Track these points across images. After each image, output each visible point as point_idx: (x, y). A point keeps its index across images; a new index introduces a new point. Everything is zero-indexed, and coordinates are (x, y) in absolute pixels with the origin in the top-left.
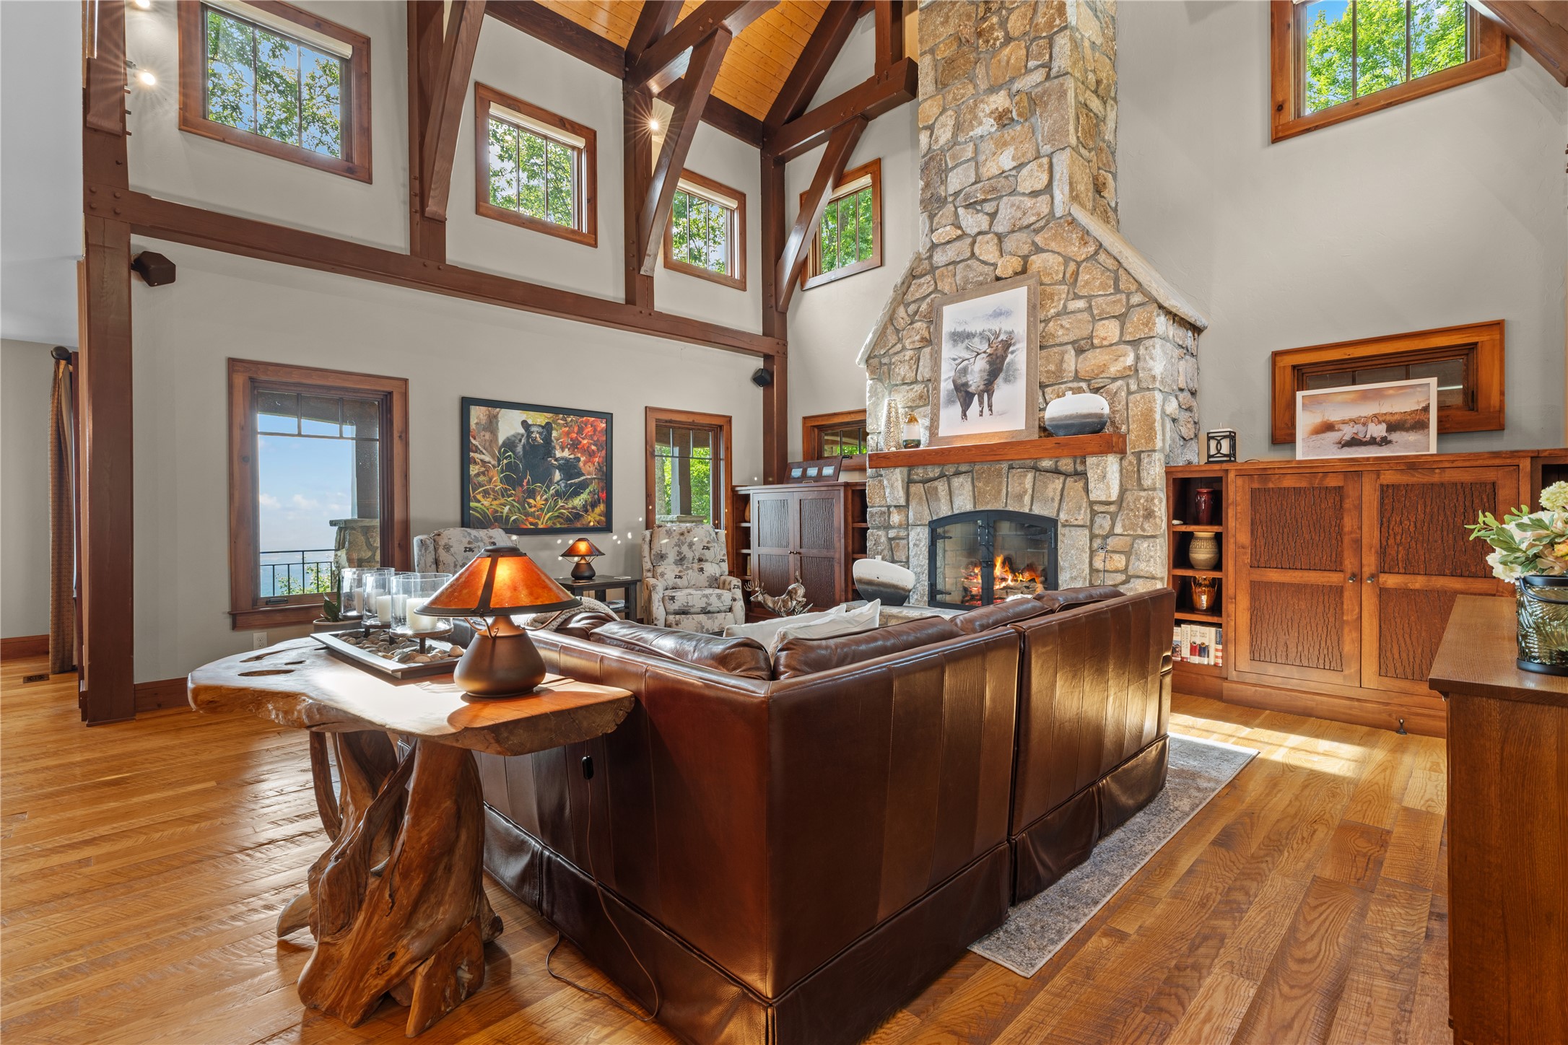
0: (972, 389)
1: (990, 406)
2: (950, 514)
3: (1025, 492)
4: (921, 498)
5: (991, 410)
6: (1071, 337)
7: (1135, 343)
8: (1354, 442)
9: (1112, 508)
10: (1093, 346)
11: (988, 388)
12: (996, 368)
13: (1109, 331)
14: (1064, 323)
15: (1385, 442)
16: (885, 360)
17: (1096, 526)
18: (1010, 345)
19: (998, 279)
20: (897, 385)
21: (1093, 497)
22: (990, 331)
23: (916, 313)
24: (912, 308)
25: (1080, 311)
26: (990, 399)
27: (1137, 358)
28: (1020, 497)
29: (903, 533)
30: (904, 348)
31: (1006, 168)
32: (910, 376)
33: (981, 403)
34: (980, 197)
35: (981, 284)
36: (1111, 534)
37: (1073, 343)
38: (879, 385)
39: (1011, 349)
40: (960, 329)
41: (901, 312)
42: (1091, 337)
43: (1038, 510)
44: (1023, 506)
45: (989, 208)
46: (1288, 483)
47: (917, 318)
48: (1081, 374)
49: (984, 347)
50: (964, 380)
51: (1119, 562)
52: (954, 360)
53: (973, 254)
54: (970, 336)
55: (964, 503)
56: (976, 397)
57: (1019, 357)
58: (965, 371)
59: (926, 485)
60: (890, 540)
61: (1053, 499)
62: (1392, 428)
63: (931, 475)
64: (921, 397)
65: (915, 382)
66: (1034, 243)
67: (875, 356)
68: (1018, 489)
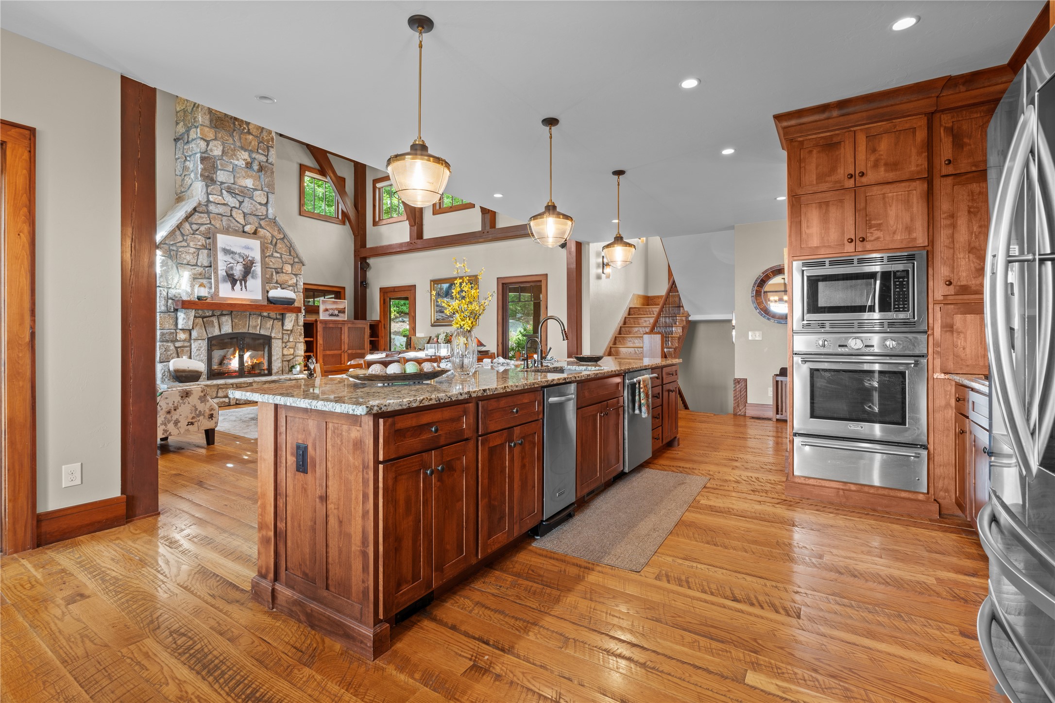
0: (236, 277)
1: (246, 287)
2: (219, 334)
3: (258, 325)
4: (201, 326)
5: (246, 289)
6: (275, 267)
7: (296, 275)
8: (332, 315)
9: (289, 332)
10: (282, 272)
11: (244, 279)
12: (247, 271)
13: (288, 268)
14: (272, 260)
15: (337, 316)
16: (174, 248)
17: (284, 338)
18: (253, 263)
19: (244, 232)
20: (182, 264)
21: (285, 328)
22: (244, 254)
23: (197, 230)
24: (195, 227)
25: (278, 257)
26: (245, 283)
27: (297, 280)
28: (256, 327)
29: (187, 344)
30: (188, 246)
31: (248, 186)
32: (193, 262)
33: (241, 285)
34: (237, 192)
35: (236, 230)
36: (289, 341)
37: (275, 269)
38: (170, 262)
39: (254, 265)
40: (228, 248)
41: (187, 226)
42: (282, 269)
43: (263, 332)
44: (257, 331)
45: (240, 199)
46: (331, 326)
47: (197, 232)
48: (279, 282)
49: (241, 260)
50: (231, 272)
51: (292, 351)
52: (226, 262)
53: (231, 215)
54: (233, 253)
55: (227, 329)
56: (238, 282)
57: (257, 268)
58: (232, 268)
59: (205, 320)
60: (176, 348)
61: (269, 328)
62: (339, 312)
63: (207, 314)
64: (200, 274)
65: (196, 265)
66: (259, 223)
67: (165, 244)
68: (254, 324)
